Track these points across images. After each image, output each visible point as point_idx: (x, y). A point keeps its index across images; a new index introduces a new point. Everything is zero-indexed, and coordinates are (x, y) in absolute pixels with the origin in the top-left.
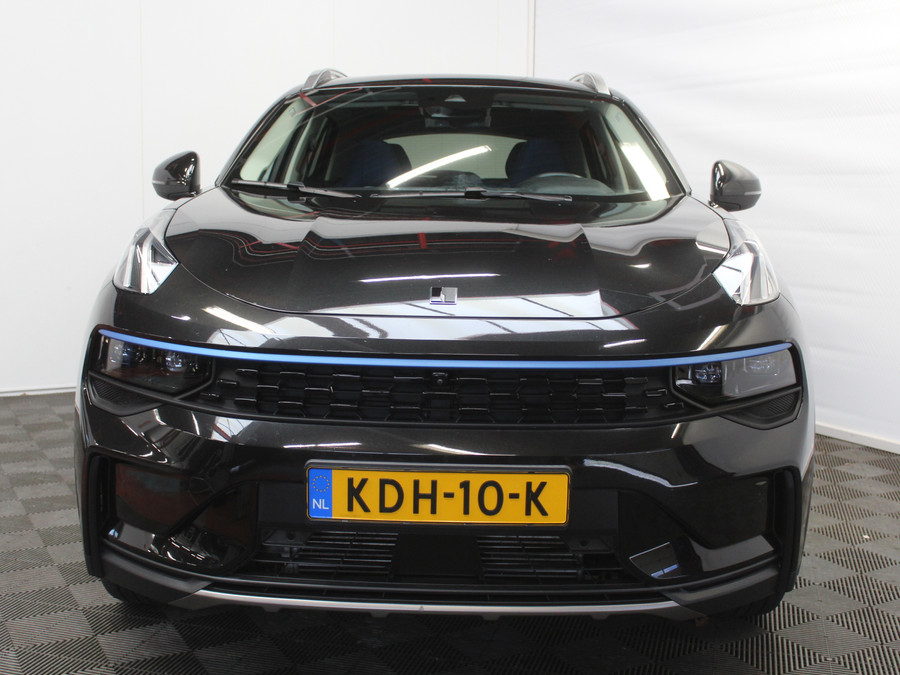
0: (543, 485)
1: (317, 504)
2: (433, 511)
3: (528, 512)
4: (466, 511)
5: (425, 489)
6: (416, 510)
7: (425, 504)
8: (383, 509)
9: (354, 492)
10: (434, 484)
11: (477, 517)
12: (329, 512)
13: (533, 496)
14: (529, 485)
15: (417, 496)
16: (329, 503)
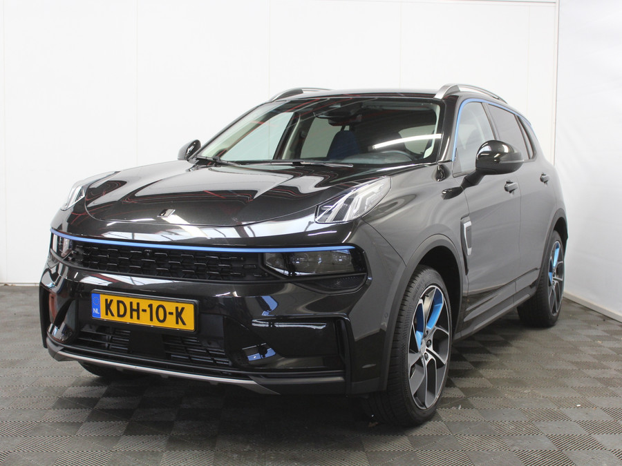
0: (183, 309)
1: (95, 311)
2: (138, 318)
3: (177, 323)
4: (151, 319)
5: (135, 307)
6: (131, 317)
7: (135, 314)
8: (119, 315)
9: (108, 306)
10: (138, 304)
11: (156, 323)
12: (99, 315)
13: (179, 314)
14: (177, 308)
15: (132, 310)
16: (99, 311)
